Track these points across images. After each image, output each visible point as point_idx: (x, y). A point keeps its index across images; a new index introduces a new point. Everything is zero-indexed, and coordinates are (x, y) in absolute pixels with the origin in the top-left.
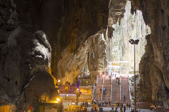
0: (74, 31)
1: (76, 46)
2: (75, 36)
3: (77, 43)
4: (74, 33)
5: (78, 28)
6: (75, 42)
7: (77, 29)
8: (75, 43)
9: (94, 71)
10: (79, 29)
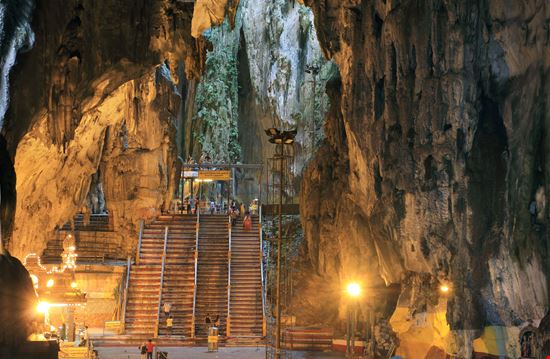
0: (62, 64)
1: (68, 123)
2: (65, 85)
3: (72, 112)
4: (60, 76)
5: (79, 57)
6: (68, 109)
7: (76, 58)
8: (65, 111)
9: (128, 202)
10: (83, 60)
